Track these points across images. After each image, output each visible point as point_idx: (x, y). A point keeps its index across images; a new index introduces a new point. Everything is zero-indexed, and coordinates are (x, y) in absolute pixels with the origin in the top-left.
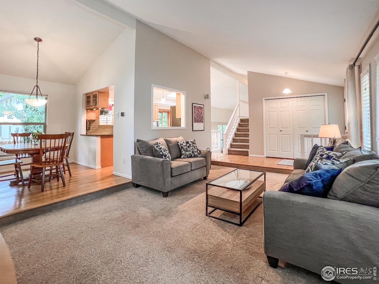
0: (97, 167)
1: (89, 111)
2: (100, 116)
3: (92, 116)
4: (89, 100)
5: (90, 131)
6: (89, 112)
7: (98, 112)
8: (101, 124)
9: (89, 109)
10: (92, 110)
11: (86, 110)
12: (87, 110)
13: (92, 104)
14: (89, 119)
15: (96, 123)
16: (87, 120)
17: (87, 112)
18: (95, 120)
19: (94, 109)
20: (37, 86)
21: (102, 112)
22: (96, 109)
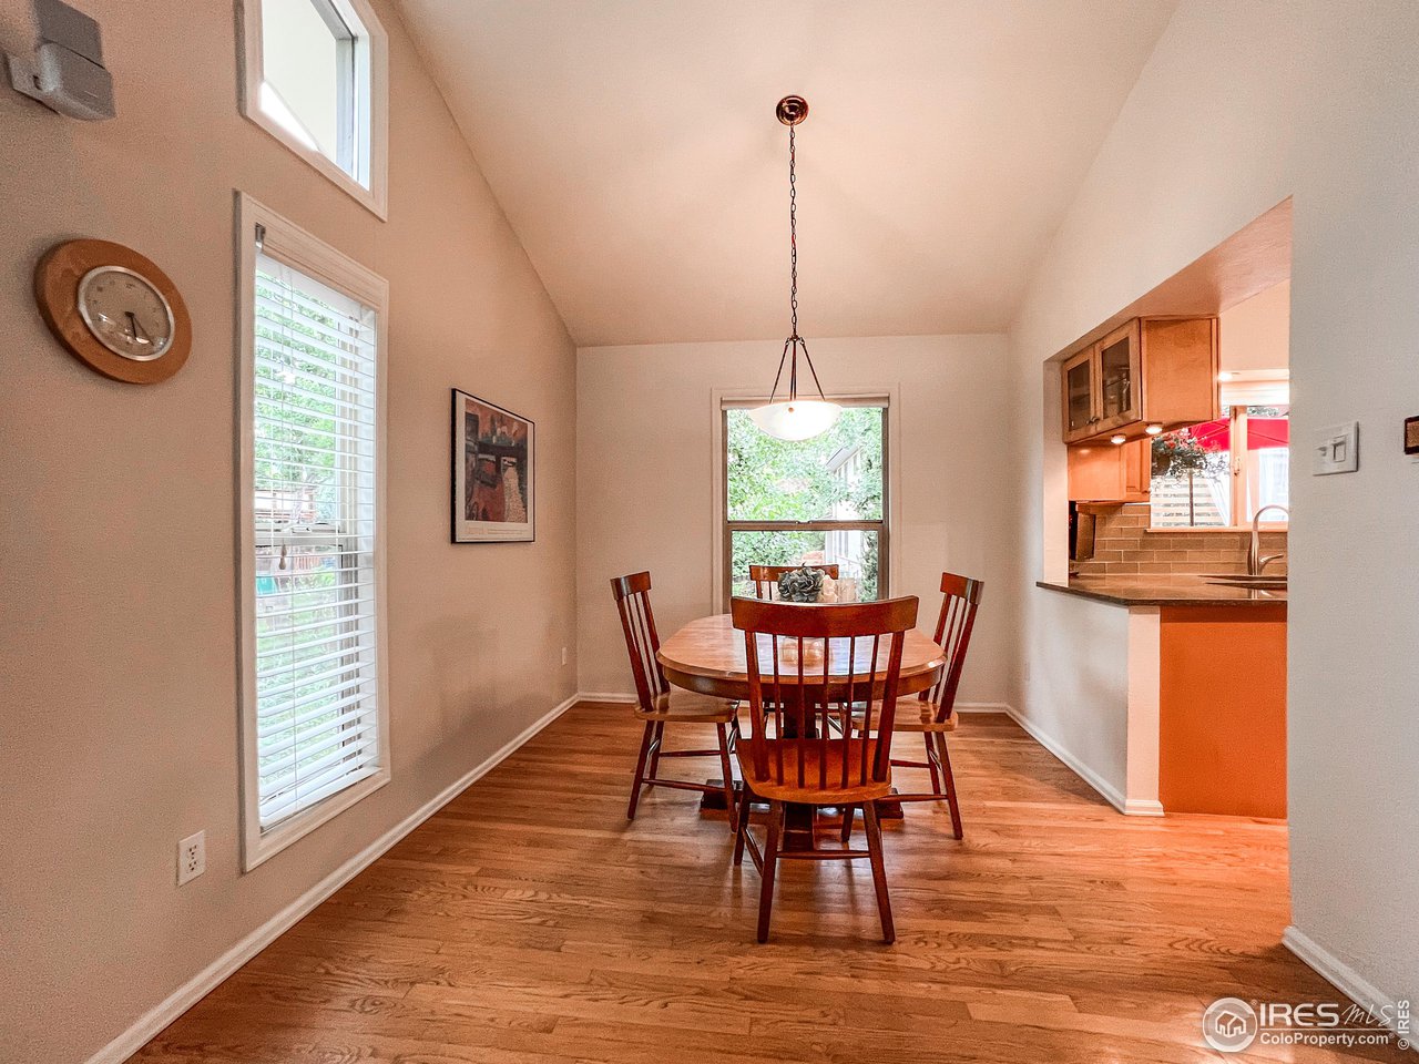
0: (1129, 802)
1: (1085, 452)
2: (1153, 482)
3: (1105, 478)
4: (1082, 390)
5: (1091, 561)
6: (1084, 459)
7: (1141, 452)
8: (1158, 523)
9: (1083, 441)
10: (1101, 444)
11: (1065, 447)
12: (1072, 446)
13: (1097, 406)
14: (1084, 497)
15: (1126, 520)
16: (1072, 504)
17: (1074, 461)
18: (1122, 504)
19: (1117, 440)
20: (795, 338)
21: (1163, 460)
22: (1130, 439)
